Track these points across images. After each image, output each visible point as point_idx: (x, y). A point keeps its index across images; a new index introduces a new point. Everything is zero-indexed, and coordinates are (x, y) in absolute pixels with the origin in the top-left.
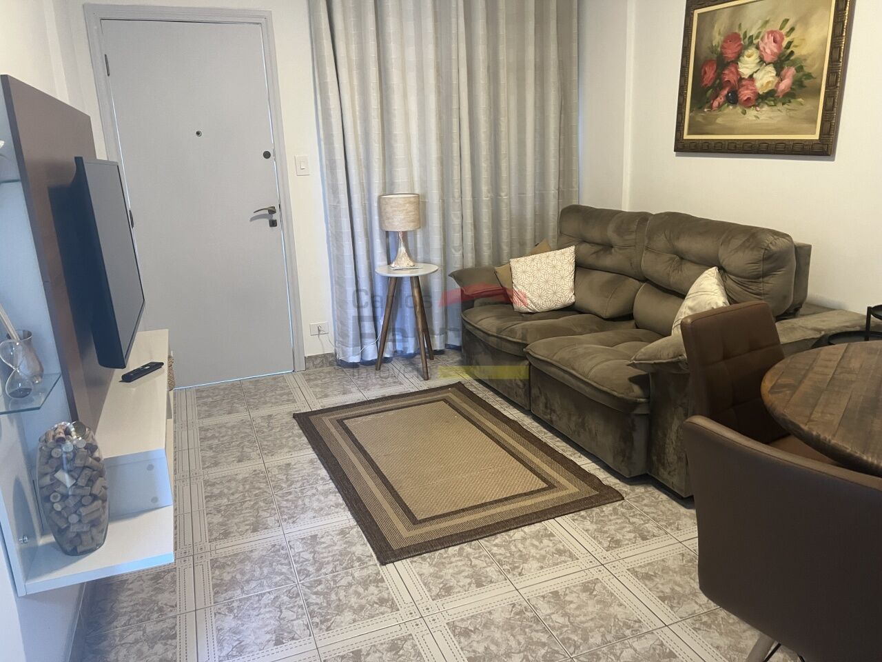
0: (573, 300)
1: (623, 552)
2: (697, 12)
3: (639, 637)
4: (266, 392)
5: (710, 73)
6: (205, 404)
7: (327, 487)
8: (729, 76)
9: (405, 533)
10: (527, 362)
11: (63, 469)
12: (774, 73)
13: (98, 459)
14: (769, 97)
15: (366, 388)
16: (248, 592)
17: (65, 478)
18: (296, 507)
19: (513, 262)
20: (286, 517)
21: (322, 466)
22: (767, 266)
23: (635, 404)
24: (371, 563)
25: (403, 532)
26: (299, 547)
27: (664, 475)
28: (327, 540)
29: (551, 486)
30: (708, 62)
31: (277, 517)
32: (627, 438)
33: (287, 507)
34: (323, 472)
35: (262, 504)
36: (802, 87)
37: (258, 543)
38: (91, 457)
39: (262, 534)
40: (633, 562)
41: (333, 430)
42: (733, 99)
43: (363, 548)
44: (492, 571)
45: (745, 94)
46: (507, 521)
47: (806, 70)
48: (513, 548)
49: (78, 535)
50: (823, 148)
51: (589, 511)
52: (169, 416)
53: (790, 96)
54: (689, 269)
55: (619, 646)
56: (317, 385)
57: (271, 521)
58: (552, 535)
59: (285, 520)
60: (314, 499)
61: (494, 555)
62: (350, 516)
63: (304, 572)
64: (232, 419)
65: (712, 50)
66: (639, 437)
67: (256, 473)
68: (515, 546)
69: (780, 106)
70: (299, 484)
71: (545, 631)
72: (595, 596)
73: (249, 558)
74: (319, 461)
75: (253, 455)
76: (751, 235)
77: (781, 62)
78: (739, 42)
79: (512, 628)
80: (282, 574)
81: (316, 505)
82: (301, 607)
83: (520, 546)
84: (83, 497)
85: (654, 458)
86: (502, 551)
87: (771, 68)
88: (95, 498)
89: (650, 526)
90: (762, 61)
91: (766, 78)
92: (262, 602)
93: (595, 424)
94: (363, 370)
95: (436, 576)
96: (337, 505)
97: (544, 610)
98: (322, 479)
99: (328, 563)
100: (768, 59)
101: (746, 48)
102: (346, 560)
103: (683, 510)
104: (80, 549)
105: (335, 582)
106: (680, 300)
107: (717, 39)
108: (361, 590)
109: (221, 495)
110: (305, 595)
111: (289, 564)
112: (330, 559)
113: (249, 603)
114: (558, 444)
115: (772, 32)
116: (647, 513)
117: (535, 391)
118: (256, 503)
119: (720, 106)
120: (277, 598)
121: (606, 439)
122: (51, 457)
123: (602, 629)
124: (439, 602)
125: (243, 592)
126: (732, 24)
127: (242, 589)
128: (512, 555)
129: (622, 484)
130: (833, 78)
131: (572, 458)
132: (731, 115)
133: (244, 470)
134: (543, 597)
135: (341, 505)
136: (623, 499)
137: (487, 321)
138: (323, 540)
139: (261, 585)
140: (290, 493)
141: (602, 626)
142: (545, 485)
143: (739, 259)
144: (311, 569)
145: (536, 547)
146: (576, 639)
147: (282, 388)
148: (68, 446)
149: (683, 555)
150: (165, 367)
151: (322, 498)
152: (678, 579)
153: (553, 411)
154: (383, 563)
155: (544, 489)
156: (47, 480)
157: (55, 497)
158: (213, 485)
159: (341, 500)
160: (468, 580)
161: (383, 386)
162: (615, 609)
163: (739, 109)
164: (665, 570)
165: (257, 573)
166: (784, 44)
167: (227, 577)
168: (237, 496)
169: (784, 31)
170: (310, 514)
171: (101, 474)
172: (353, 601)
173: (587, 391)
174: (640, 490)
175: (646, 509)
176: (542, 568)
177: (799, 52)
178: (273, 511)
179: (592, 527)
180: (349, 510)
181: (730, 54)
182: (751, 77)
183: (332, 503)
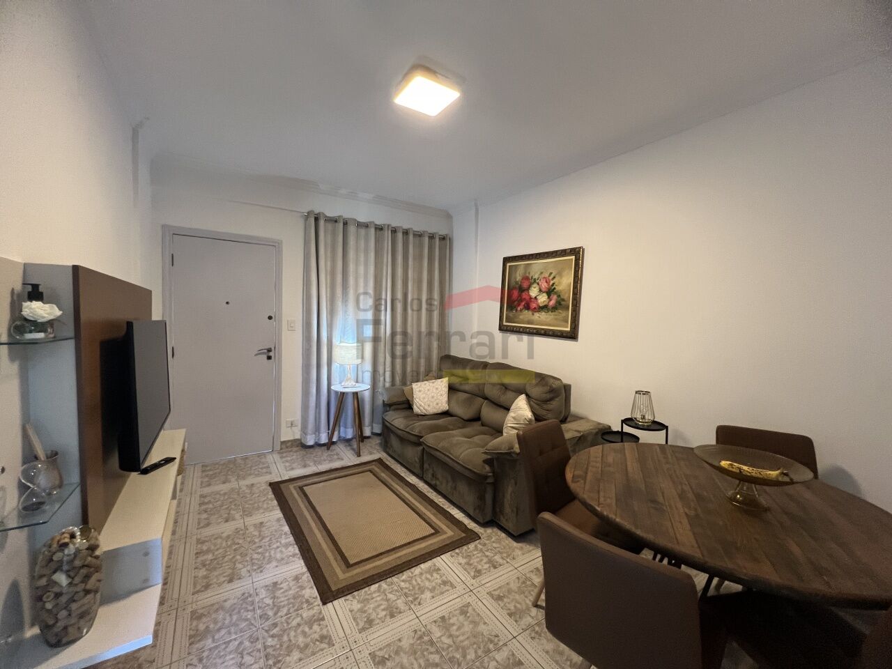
0: (447, 408)
1: (484, 579)
2: (508, 264)
3: (498, 650)
4: (251, 467)
5: (516, 293)
6: (207, 476)
7: (287, 541)
8: (524, 295)
9: (341, 576)
10: (421, 448)
11: (62, 570)
12: (547, 297)
13: (97, 557)
14: (544, 308)
15: (320, 463)
16: (218, 640)
17: (62, 579)
19: (415, 386)
20: (255, 567)
21: (285, 523)
22: (552, 395)
23: (486, 477)
24: (316, 604)
25: (339, 575)
26: (263, 593)
27: (503, 523)
28: (284, 585)
29: (437, 532)
30: (514, 288)
31: (249, 568)
32: (481, 498)
33: (257, 559)
34: (286, 529)
35: (238, 557)
36: (560, 305)
37: (229, 593)
38: (91, 556)
39: (236, 584)
40: (490, 586)
41: (296, 495)
42: (527, 307)
43: (311, 592)
44: (400, 603)
45: (533, 305)
46: (410, 561)
47: (562, 297)
48: (414, 582)
49: (65, 628)
50: (572, 335)
51: (461, 548)
52: (174, 497)
53: (554, 309)
54: (510, 394)
55: (486, 659)
56: (287, 461)
57: (244, 572)
58: (439, 569)
59: (255, 570)
60: (278, 550)
61: (402, 589)
62: (303, 564)
63: (264, 617)
64: (224, 488)
65: (517, 283)
66: (489, 497)
67: (237, 531)
68: (416, 580)
69: (550, 313)
70: (268, 539)
71: (437, 652)
72: (469, 617)
73: (222, 608)
74: (284, 520)
75: (237, 516)
76: (541, 378)
77: (550, 292)
78: (529, 281)
79: (415, 653)
80: (247, 620)
81: (279, 556)
82: (259, 650)
83: (419, 580)
84: (77, 592)
85: (498, 510)
86: (407, 585)
87: (545, 294)
88: (87, 592)
89: (497, 558)
90: (540, 291)
91: (543, 299)
92: (228, 650)
93: (463, 487)
94: (318, 451)
95: (362, 611)
96: (294, 555)
97: (437, 633)
98: (286, 534)
99: (284, 606)
100: (544, 290)
101: (533, 284)
102: (298, 602)
103: (515, 544)
104: (64, 640)
105: (288, 623)
106: (506, 411)
107: (519, 278)
108: (307, 629)
109: (208, 551)
110: (264, 638)
111: (254, 609)
112: (286, 602)
113: (217, 651)
114: (440, 500)
115: (545, 278)
116: (495, 548)
117: (426, 466)
118: (234, 557)
119: (521, 310)
120: (241, 643)
121: (470, 498)
122: (51, 560)
123: (475, 646)
124: (364, 634)
125: (214, 641)
126: (525, 273)
127: (213, 637)
128: (414, 588)
129: (478, 527)
130: (575, 302)
131: (448, 510)
132: (527, 314)
133: (227, 528)
134: (435, 622)
135: (297, 554)
136: (480, 538)
137: (397, 420)
138: (281, 586)
139: (230, 633)
140: (261, 547)
141: (474, 643)
142: (433, 531)
143: (536, 392)
144: (270, 613)
145: (429, 580)
146: (458, 656)
147: (263, 464)
148: (71, 549)
149: (518, 578)
150: (177, 461)
151: (283, 550)
152: (517, 597)
153: (437, 479)
154: (324, 603)
155: (432, 534)
156: (43, 582)
157: (48, 597)
158: (203, 542)
159: (297, 551)
160: (384, 613)
161: (331, 461)
162: (482, 627)
163: (530, 313)
164: (510, 591)
165: (227, 622)
166: (551, 284)
167: (202, 627)
168: (221, 551)
169: (551, 278)
170: (274, 564)
171: (97, 569)
172: (301, 640)
173: (458, 468)
174: (489, 531)
175: (494, 545)
176: (433, 597)
177: (558, 288)
178: (246, 563)
179: (463, 561)
180: (303, 559)
181: (525, 285)
182: (536, 297)
183: (291, 554)
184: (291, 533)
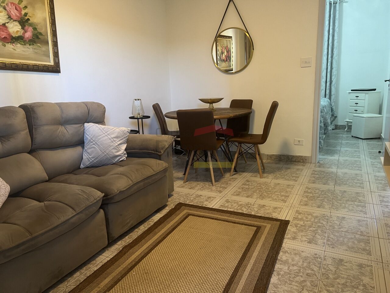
14: (19, 39)
18: (310, 263)
20: (319, 259)
28: (304, 239)
31: (325, 262)
33: (315, 266)
37: (340, 253)
53: (32, 41)
59: (320, 258)
60: (295, 262)
81: (297, 258)
96: (285, 252)
135: (283, 251)
140: (307, 274)
151: (290, 261)
159: (281, 253)
166: (23, 13)
170: (304, 254)
178: (325, 267)
180: (282, 246)
183: (287, 254)
184: (274, 271)
